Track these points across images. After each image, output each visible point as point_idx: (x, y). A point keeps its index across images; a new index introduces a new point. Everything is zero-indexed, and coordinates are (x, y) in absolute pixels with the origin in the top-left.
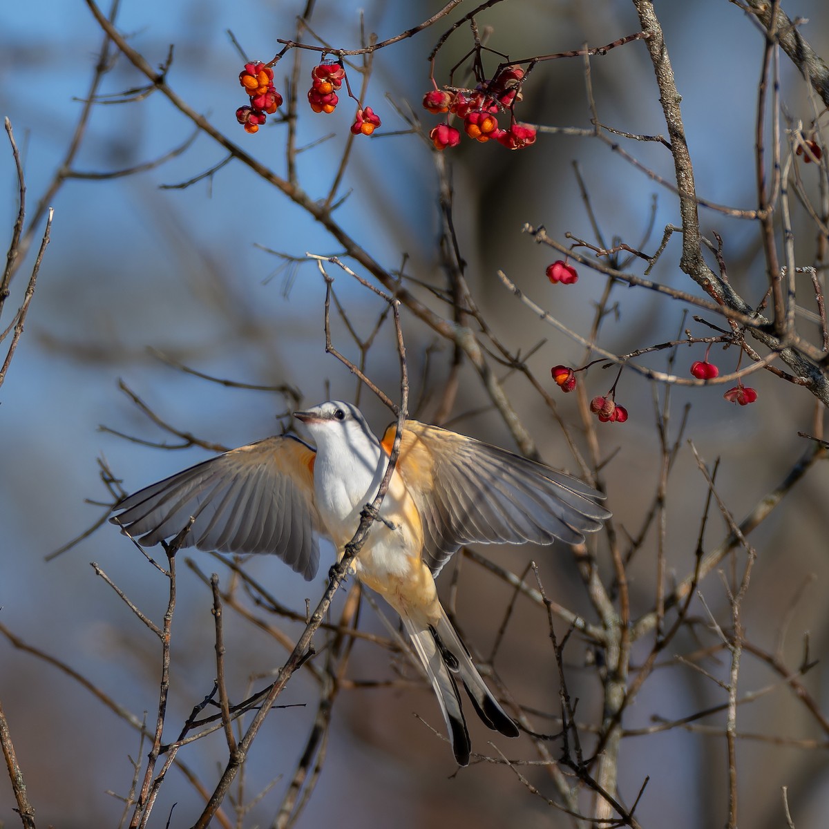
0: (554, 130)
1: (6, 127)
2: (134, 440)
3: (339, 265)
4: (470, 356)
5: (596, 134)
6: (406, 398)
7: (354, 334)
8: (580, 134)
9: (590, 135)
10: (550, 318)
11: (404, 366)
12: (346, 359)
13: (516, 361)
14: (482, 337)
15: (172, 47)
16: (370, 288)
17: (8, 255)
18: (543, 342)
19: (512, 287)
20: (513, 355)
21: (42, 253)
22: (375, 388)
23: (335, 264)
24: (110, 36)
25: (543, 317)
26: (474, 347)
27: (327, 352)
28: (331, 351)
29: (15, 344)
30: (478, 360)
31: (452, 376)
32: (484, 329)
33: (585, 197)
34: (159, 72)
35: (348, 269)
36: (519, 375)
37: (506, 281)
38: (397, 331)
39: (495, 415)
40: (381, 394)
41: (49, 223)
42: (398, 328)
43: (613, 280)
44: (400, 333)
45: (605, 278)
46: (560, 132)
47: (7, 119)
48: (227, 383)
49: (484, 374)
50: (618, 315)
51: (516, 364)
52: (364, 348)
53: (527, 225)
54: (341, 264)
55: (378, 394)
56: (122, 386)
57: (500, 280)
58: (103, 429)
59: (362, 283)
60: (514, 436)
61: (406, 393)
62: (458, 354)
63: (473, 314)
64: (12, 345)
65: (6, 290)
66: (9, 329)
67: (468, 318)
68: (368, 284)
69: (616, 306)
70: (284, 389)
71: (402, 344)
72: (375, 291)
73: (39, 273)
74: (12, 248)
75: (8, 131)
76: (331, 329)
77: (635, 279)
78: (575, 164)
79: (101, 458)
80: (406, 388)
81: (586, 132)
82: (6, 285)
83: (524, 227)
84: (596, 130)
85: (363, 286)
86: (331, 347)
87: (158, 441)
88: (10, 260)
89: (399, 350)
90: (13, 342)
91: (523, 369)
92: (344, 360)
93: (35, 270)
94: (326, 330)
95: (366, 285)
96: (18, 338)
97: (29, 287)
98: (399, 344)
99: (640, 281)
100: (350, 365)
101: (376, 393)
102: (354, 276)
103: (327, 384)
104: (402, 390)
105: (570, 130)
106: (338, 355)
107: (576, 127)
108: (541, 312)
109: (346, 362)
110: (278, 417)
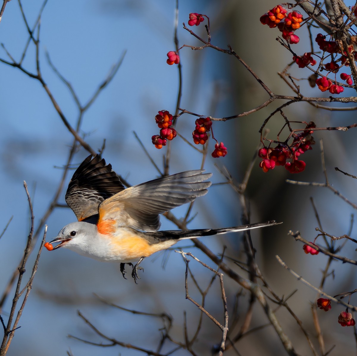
0: (307, 183)
1: (24, 186)
2: (86, 342)
3: (192, 256)
4: (258, 298)
5: (326, 185)
6: (227, 322)
7: (198, 287)
8: (318, 186)
9: (323, 186)
10: (303, 280)
11: (226, 306)
12: (196, 302)
13: (282, 301)
14: (265, 289)
15: (105, 140)
16: (208, 267)
17: (25, 251)
18: (296, 291)
19: (283, 263)
20: (280, 298)
21: (41, 248)
22: (211, 317)
23: (189, 256)
24: (77, 139)
25: (299, 279)
26: (260, 294)
27: (187, 298)
28: (188, 298)
29: (28, 295)
30: (263, 301)
31: (250, 309)
32: (266, 285)
33: (317, 216)
34: (98, 153)
35: (196, 258)
36: (283, 308)
37: (280, 260)
38: (222, 289)
39: (271, 328)
40: (214, 319)
41: (45, 233)
42: (222, 287)
43: (331, 258)
44: (224, 290)
45: (327, 258)
46: (311, 185)
47: (25, 181)
48: (134, 312)
49: (266, 309)
50: (334, 276)
51: (281, 303)
52: (204, 294)
53: (290, 231)
54: (193, 256)
55: (213, 320)
56: (80, 314)
57: (277, 260)
58: (70, 336)
59: (203, 265)
60: (281, 339)
61: (227, 319)
62: (253, 298)
63: (260, 277)
64: (26, 296)
65: (24, 269)
66: (25, 288)
67: (258, 279)
68: (207, 266)
69: (333, 272)
70: (163, 315)
71: (224, 295)
72: (210, 269)
73: (40, 259)
74: (27, 247)
75: (25, 188)
76: (188, 286)
77: (346, 259)
78: (311, 199)
79: (69, 351)
80: (227, 317)
81: (321, 184)
82: (24, 266)
83: (289, 232)
84: (326, 184)
85: (204, 267)
86: (188, 296)
87: (98, 342)
88: (26, 254)
89: (223, 298)
90: (27, 294)
91: (285, 305)
92: (195, 303)
93: (38, 257)
94: (186, 287)
95: (205, 266)
96: (29, 292)
97: (35, 266)
98: (223, 295)
99: (348, 260)
100: (198, 305)
101: (211, 319)
102: (199, 262)
103: (185, 313)
104: (225, 317)
105: (314, 184)
106: (192, 300)
107: (317, 182)
108: (298, 276)
109: (196, 303)
110: (160, 330)
